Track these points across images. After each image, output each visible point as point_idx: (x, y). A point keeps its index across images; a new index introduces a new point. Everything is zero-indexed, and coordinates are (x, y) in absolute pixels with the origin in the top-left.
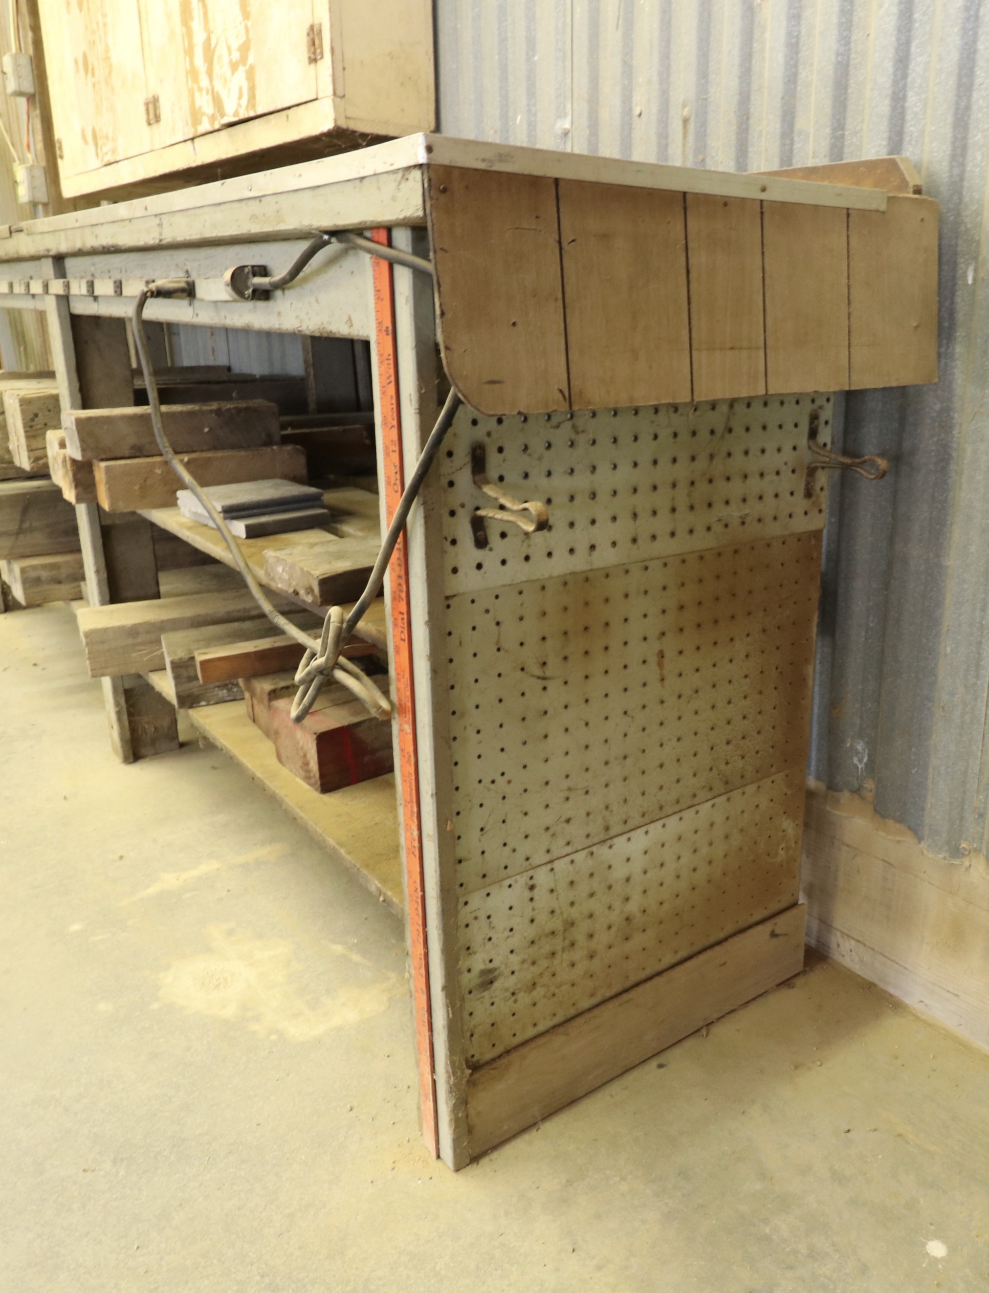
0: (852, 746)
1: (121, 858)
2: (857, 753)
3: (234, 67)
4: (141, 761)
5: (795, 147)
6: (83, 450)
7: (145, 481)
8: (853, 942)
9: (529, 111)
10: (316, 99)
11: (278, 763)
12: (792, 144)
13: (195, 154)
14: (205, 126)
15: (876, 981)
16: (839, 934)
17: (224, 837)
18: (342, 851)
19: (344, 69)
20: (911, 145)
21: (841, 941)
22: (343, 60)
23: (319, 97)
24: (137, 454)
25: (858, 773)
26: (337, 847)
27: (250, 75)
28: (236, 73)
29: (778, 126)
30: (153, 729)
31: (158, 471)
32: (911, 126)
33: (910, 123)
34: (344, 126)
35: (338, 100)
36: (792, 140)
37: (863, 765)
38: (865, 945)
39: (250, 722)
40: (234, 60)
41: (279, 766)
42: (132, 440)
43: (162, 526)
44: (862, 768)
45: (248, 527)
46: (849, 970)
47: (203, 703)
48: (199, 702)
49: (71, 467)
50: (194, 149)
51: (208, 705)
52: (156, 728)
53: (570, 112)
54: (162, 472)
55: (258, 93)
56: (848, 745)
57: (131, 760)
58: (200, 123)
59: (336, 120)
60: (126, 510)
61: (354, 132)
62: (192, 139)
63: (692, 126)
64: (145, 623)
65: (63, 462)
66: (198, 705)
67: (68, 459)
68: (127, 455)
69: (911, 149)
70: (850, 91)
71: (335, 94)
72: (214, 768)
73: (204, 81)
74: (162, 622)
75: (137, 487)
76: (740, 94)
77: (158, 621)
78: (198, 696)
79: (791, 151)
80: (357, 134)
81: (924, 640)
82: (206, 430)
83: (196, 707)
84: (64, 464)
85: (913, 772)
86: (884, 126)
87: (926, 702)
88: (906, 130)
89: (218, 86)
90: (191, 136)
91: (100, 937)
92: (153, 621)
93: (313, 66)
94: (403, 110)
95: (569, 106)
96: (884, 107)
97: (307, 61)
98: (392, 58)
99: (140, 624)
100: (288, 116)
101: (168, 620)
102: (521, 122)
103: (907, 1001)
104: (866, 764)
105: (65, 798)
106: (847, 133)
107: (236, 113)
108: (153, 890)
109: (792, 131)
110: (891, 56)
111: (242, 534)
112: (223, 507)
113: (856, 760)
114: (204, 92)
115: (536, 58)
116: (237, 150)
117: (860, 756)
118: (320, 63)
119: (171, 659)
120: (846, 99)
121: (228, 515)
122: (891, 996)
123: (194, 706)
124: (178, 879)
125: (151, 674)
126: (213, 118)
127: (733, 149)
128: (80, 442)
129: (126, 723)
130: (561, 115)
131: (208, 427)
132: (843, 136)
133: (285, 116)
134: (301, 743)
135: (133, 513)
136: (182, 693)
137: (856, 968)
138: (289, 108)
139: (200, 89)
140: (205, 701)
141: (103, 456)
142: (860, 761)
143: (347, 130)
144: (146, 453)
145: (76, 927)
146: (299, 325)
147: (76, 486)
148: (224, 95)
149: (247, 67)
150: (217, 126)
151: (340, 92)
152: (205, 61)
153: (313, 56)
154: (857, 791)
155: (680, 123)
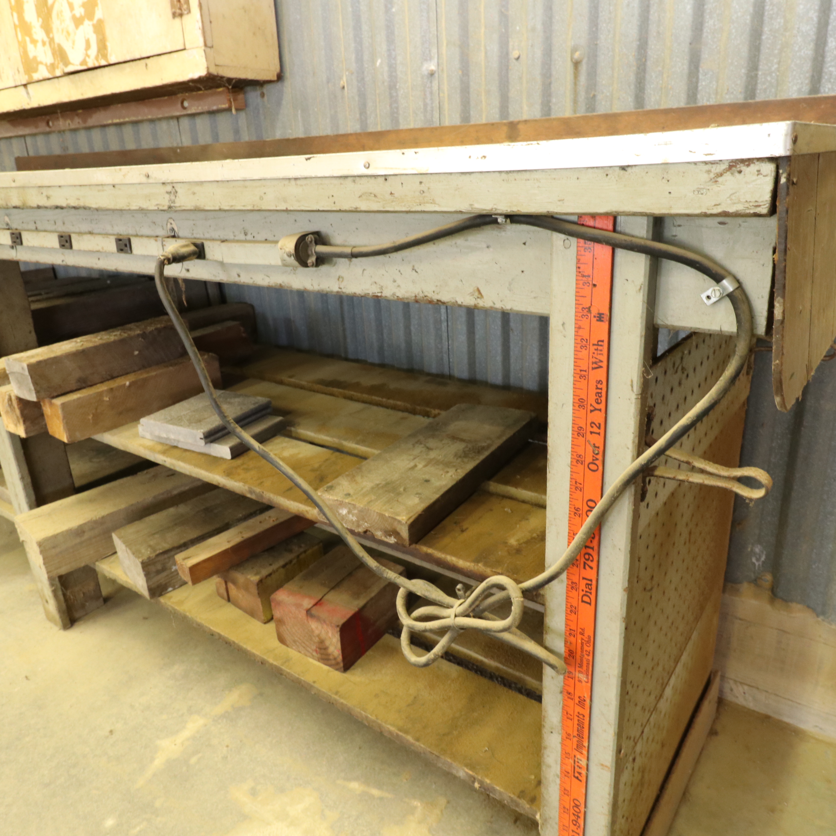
0: (752, 550)
1: (111, 732)
2: (755, 554)
3: (78, 22)
4: (77, 624)
5: (700, 84)
6: (37, 392)
7: (96, 409)
8: (746, 688)
9: (390, 56)
10: (185, 49)
11: (280, 644)
12: (697, 82)
13: (30, 98)
14: (43, 73)
15: (770, 714)
16: (731, 682)
17: (192, 689)
18: (410, 738)
19: (211, 22)
20: (830, 82)
21: (734, 686)
22: (209, 15)
23: (187, 47)
24: (84, 385)
25: (755, 568)
26: (400, 734)
27: (99, 28)
28: (81, 27)
29: (686, 67)
30: (82, 595)
31: (106, 399)
32: (830, 66)
33: (829, 64)
34: (215, 73)
35: (208, 50)
36: (698, 78)
37: (761, 563)
38: (758, 688)
39: (224, 602)
40: (78, 15)
41: (284, 647)
42: (77, 374)
43: (121, 448)
44: (759, 565)
45: (232, 449)
46: (744, 707)
47: (170, 589)
48: (167, 589)
49: (18, 405)
50: (28, 93)
51: (174, 589)
52: (84, 593)
53: (436, 56)
54: (109, 398)
55: (109, 45)
56: (749, 549)
57: (70, 625)
58: (36, 70)
59: (208, 68)
60: (83, 439)
61: (222, 77)
62: (25, 85)
63: (584, 68)
64: (89, 522)
65: (8, 401)
66: (166, 592)
67: (13, 398)
68: (74, 388)
69: (830, 86)
70: (764, 37)
71: (206, 45)
72: (145, 618)
73: (39, 34)
74: (103, 517)
75: (90, 417)
76: (640, 40)
77: (99, 518)
78: (166, 584)
79: (696, 88)
80: (225, 79)
81: (829, 471)
82: (136, 353)
83: (165, 594)
84: (10, 402)
85: (814, 566)
86: (807, 66)
87: (828, 516)
88: (825, 70)
89: (59, 38)
90: (24, 82)
91: (138, 829)
92: (94, 519)
93: (177, 20)
94: (256, 56)
95: (434, 51)
96: (808, 51)
97: (170, 15)
98: (245, 11)
99: (85, 524)
100: (146, 65)
101: (108, 515)
102: (381, 63)
103: (802, 726)
104: (763, 562)
105: (27, 678)
106: (760, 73)
107: (84, 62)
108: (159, 762)
109: (698, 71)
110: (817, 8)
111: (228, 455)
112: (204, 434)
113: (754, 560)
114: (40, 44)
115: (394, 10)
116: (82, 94)
117: (758, 557)
118: (186, 18)
119: (141, 560)
120: (760, 44)
121: (209, 439)
122: (788, 724)
123: (163, 593)
124: (175, 745)
125: (97, 563)
126: (53, 67)
127: (633, 87)
128: (34, 385)
129: (61, 597)
130: (426, 58)
131: (137, 350)
132: (756, 75)
133: (145, 65)
134: (317, 632)
135: (90, 440)
136: (153, 586)
137: (751, 705)
138: (148, 57)
139: (34, 42)
140: (172, 587)
141: (55, 394)
142: (758, 560)
143: (217, 76)
144: (89, 383)
145: (110, 822)
146: (379, 291)
147: (24, 422)
148: (67, 46)
149: (95, 21)
150: (58, 73)
151: (209, 44)
152: (39, 15)
153: (178, 11)
154: (756, 582)
155: (569, 66)
